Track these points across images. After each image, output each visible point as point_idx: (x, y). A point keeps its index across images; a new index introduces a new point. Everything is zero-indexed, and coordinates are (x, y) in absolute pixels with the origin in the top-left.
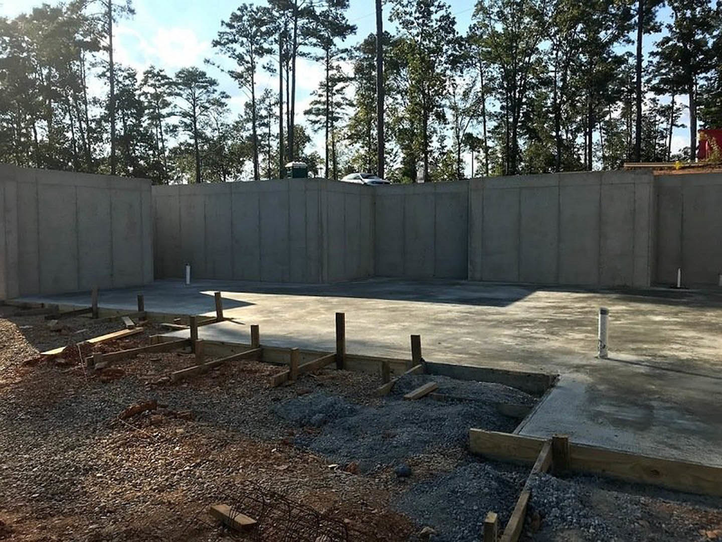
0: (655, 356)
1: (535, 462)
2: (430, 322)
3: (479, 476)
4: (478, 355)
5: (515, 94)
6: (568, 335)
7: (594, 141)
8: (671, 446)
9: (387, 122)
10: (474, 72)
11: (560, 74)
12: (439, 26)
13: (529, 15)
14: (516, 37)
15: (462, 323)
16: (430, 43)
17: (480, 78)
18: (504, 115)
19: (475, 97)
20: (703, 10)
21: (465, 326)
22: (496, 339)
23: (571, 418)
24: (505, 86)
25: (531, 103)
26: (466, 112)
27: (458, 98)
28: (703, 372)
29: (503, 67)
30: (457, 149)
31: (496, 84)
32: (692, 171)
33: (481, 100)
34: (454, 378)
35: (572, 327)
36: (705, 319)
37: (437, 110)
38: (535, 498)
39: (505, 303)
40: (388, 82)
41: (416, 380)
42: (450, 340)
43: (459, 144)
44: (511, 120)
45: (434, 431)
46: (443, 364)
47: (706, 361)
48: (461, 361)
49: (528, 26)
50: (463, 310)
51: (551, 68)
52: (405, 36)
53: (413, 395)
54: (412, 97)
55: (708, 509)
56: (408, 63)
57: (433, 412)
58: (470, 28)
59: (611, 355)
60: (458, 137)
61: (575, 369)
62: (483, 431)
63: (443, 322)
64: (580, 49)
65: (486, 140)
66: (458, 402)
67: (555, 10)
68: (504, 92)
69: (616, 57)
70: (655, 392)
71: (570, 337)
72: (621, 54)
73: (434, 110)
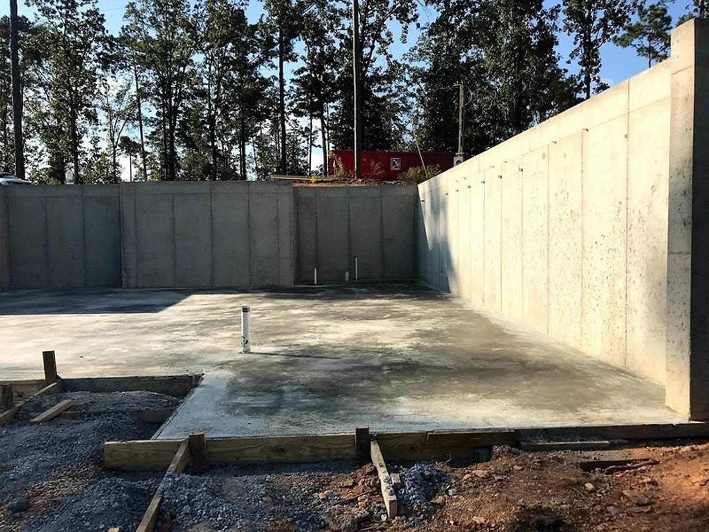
0: (290, 345)
1: (170, 464)
2: (74, 335)
3: (109, 491)
4: (125, 364)
5: (170, 102)
6: (216, 334)
7: (247, 153)
8: (295, 424)
9: (28, 117)
10: (130, 75)
11: (213, 87)
12: (87, 21)
13: (183, 27)
14: (169, 46)
15: (110, 333)
16: (76, 36)
17: (135, 81)
18: (161, 121)
19: (129, 100)
20: (330, 49)
21: (114, 335)
22: (144, 345)
23: (210, 414)
24: (161, 93)
25: (188, 112)
26: (120, 115)
27: (111, 99)
28: (326, 355)
29: (158, 73)
30: (112, 152)
31: (152, 89)
32: (324, 185)
33: (136, 105)
34: (95, 392)
35: (221, 326)
36: (332, 309)
37: (87, 110)
38: (167, 501)
39: (159, 308)
40: (26, 73)
41: (47, 400)
42: (95, 352)
43: (115, 147)
44: (168, 127)
45: (64, 453)
46: (83, 379)
47: (329, 345)
48: (103, 373)
49: (182, 37)
50: (114, 320)
51: (205, 81)
52: (47, 25)
53: (43, 417)
54: (57, 93)
55: (321, 474)
56: (50, 55)
57: (63, 433)
58: (122, 28)
59: (253, 349)
60: (112, 140)
61: (220, 366)
62: (120, 442)
63: (90, 334)
64: (231, 67)
65: (143, 145)
66: (95, 417)
67: (207, 26)
68: (160, 98)
69: (262, 78)
70: (287, 378)
71: (218, 336)
72: (268, 77)
73: (83, 109)
